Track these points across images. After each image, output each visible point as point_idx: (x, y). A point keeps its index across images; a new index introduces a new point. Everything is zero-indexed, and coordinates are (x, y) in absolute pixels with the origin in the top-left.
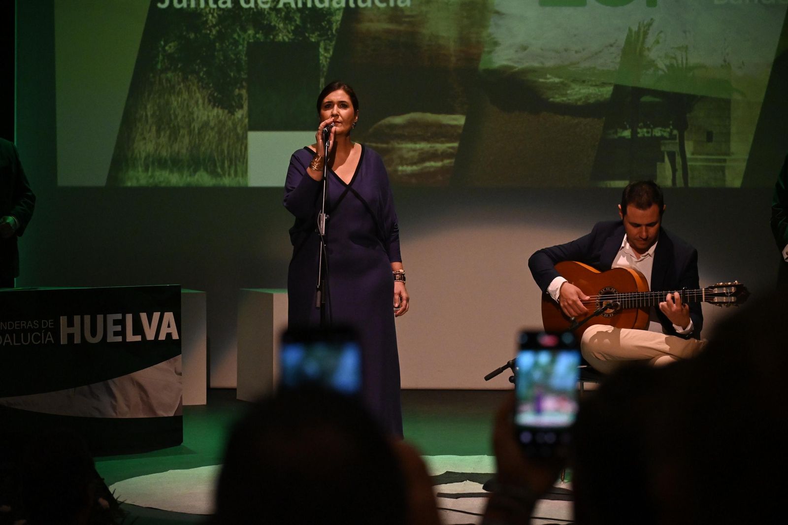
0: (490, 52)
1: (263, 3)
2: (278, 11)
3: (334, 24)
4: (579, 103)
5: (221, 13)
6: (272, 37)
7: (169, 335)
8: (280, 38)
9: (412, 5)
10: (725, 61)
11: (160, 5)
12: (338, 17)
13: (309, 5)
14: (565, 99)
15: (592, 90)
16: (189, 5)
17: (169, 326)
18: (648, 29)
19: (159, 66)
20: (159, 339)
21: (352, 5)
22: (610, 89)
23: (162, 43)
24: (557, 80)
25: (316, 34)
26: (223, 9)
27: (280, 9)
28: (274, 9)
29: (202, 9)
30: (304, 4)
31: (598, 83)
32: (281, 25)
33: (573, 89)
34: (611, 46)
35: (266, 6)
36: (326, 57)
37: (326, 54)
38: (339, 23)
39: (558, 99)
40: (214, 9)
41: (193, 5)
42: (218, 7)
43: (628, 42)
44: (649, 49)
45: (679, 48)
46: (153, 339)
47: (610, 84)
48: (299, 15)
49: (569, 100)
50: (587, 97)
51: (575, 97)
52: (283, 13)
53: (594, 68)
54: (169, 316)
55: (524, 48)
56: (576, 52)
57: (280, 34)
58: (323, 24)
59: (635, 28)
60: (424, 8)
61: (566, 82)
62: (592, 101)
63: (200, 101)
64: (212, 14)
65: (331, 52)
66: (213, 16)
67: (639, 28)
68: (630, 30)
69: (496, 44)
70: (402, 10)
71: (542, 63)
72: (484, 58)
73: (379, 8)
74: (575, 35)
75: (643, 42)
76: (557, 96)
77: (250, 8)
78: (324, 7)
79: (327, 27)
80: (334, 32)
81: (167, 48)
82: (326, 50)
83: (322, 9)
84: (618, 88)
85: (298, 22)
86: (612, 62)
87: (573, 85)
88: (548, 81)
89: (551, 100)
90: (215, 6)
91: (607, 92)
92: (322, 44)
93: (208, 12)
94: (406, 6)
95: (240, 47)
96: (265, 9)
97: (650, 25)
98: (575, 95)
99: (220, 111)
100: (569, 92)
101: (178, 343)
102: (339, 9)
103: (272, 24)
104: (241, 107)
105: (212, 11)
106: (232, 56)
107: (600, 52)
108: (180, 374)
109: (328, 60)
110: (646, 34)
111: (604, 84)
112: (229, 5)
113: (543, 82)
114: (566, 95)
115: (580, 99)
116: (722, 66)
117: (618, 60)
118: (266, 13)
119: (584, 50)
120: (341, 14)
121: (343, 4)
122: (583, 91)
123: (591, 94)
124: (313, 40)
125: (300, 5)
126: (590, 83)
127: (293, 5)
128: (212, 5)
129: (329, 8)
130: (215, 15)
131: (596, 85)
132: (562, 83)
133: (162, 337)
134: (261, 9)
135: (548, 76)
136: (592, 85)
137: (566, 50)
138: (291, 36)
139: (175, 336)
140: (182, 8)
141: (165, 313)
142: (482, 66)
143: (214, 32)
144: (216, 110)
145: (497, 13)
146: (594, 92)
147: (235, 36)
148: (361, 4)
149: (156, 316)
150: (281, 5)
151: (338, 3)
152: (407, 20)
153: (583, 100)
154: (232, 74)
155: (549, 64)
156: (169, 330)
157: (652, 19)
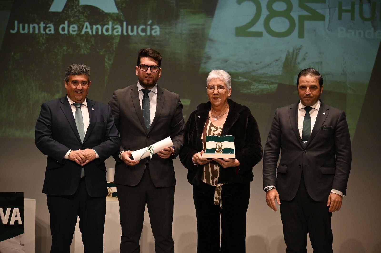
0: (205, 63)
1: (73, 31)
2: (82, 36)
3: (114, 45)
4: (257, 94)
5: (48, 36)
6: (77, 51)
7: (16, 222)
8: (82, 52)
9: (160, 34)
10: (344, 71)
11: (12, 31)
12: (117, 41)
13: (100, 33)
14: (249, 91)
15: (265, 87)
16: (29, 31)
17: (16, 217)
18: (299, 51)
19: (10, 67)
20: (11, 224)
21: (125, 33)
22: (276, 85)
23: (13, 54)
24: (245, 80)
25: (103, 50)
26: (49, 35)
27: (83, 35)
28: (79, 35)
29: (36, 34)
30: (97, 32)
31: (269, 82)
32: (83, 44)
33: (254, 85)
34: (277, 61)
35: (75, 33)
36: (109, 64)
37: (109, 62)
38: (117, 44)
39: (245, 91)
40: (43, 34)
41: (31, 31)
42: (46, 33)
43: (287, 59)
44: (299, 63)
45: (317, 63)
46: (7, 224)
47: (276, 83)
48: (93, 39)
49: (252, 92)
50: (263, 90)
51: (255, 90)
52: (84, 38)
53: (267, 74)
54: (16, 211)
55: (226, 61)
56: (256, 64)
57: (82, 50)
58: (108, 44)
59: (291, 51)
60: (167, 36)
61: (250, 81)
62: (265, 92)
63: (34, 88)
64: (43, 37)
65: (112, 61)
66: (43, 39)
67: (294, 51)
68: (288, 51)
69: (209, 58)
70: (154, 37)
71: (236, 70)
72: (203, 66)
73: (141, 36)
74: (256, 54)
75: (296, 59)
76: (244, 89)
77: (65, 34)
78: (109, 35)
79: (110, 46)
80: (114, 49)
81: (15, 56)
82: (109, 60)
83: (107, 36)
84: (281, 86)
85: (93, 43)
86: (278, 70)
87: (254, 83)
88: (240, 80)
89: (241, 91)
90: (44, 33)
91: (274, 87)
92: (107, 56)
93: (40, 36)
94: (157, 35)
95: (59, 57)
96: (73, 35)
97: (300, 49)
98: (255, 89)
99: (46, 94)
100: (252, 87)
101: (22, 226)
102: (118, 36)
103: (78, 44)
104: (58, 92)
105: (42, 35)
106: (54, 62)
107: (270, 64)
108: (23, 245)
109: (110, 65)
110: (297, 54)
111: (272, 83)
112: (53, 32)
113: (236, 81)
114: (250, 89)
115: (258, 92)
116: (342, 74)
117: (281, 69)
118: (74, 37)
119: (261, 63)
120: (118, 39)
121: (120, 33)
122: (260, 87)
123: (265, 89)
124: (102, 54)
125: (94, 33)
126: (264, 82)
127: (90, 33)
128: (42, 32)
129: (112, 35)
130: (44, 37)
131: (268, 84)
132: (248, 82)
133: (12, 223)
134: (72, 34)
135: (240, 78)
136: (265, 84)
137: (250, 63)
138: (88, 51)
139: (20, 223)
140: (25, 33)
141: (14, 209)
142: (201, 71)
143: (43, 48)
144: (43, 94)
145: (211, 40)
146: (266, 87)
147: (56, 50)
148: (130, 33)
149: (8, 210)
150: (83, 33)
151: (117, 32)
152: (157, 43)
153: (260, 92)
154: (53, 73)
155: (241, 70)
156: (16, 219)
157: (301, 46)
